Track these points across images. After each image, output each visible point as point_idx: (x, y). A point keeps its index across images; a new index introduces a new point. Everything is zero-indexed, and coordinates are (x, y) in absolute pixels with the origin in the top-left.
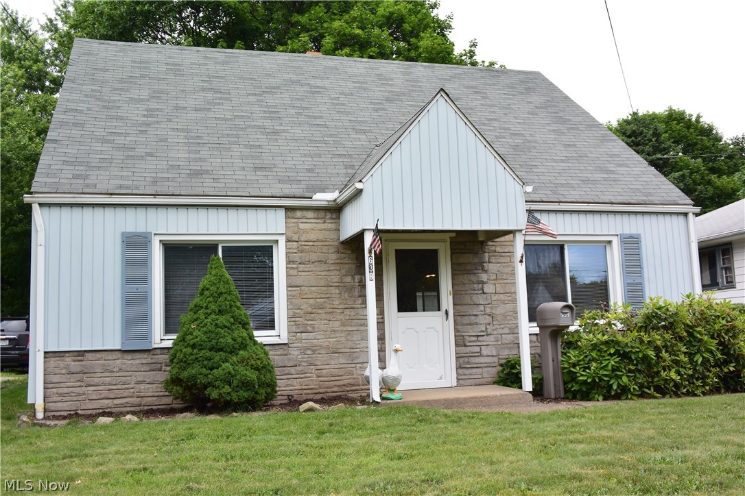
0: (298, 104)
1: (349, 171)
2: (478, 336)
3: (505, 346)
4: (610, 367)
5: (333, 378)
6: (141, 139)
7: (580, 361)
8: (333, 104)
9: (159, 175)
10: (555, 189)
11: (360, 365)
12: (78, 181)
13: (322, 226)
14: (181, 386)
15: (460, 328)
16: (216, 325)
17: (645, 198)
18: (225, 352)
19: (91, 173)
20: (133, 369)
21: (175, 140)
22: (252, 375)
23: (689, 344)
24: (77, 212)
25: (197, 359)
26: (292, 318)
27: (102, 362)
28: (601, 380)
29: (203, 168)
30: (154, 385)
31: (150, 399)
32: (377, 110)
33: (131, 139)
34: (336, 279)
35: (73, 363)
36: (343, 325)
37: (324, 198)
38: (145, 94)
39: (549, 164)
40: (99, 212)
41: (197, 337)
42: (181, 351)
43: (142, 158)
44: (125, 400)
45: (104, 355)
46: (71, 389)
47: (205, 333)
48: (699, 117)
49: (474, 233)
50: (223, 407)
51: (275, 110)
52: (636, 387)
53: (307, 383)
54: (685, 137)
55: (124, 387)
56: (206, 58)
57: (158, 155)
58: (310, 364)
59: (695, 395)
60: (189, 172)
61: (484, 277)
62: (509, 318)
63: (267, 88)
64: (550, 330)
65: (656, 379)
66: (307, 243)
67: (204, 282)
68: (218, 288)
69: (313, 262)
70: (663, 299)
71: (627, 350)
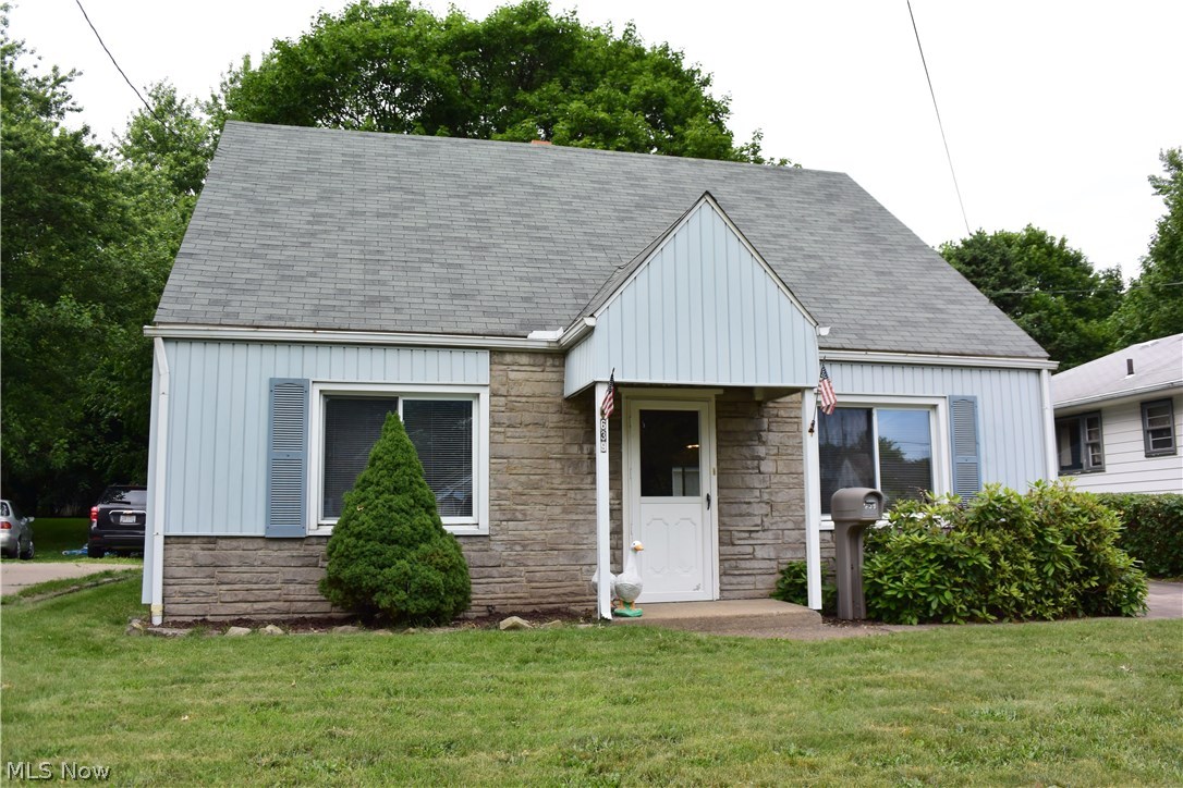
0: (516, 209)
1: (580, 301)
2: (751, 532)
3: (786, 546)
4: (928, 577)
5: (549, 585)
6: (303, 253)
7: (889, 568)
8: (563, 210)
9: (323, 302)
10: (861, 332)
11: (587, 567)
12: (216, 309)
13: (539, 376)
14: (342, 589)
15: (726, 519)
16: (390, 507)
17: (983, 348)
18: (401, 545)
19: (234, 298)
20: (280, 564)
21: (348, 256)
22: (437, 578)
23: (1037, 549)
24: (212, 349)
25: (363, 553)
26: (495, 501)
27: (240, 552)
28: (916, 596)
29: (383, 294)
30: (308, 586)
31: (302, 604)
32: (622, 220)
33: (290, 253)
34: (557, 448)
35: (201, 552)
36: (565, 511)
37: (543, 337)
38: (312, 194)
39: (854, 298)
40: (240, 350)
41: (364, 524)
42: (342, 541)
43: (301, 279)
44: (269, 605)
45: (242, 543)
46: (198, 587)
47: (375, 518)
48: (1063, 241)
49: (749, 390)
50: (397, 619)
51: (484, 217)
52: (964, 607)
53: (514, 590)
54: (1045, 267)
55: (267, 586)
56: (396, 147)
57: (324, 275)
58: (519, 565)
59: (1045, 619)
60: (362, 298)
61: (761, 451)
62: (793, 508)
63: (474, 187)
64: (849, 525)
65: (991, 597)
66: (518, 399)
67: (376, 449)
68: (394, 458)
69: (527, 425)
70: (1003, 487)
71: (953, 556)
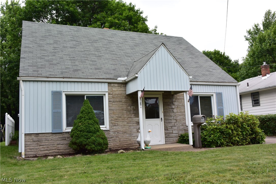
0: (105, 46)
1: (127, 70)
2: (172, 127)
3: (180, 130)
4: (217, 136)
5: (124, 142)
6: (54, 58)
7: (207, 134)
8: (117, 47)
9: (63, 71)
10: (195, 77)
11: (133, 137)
12: (35, 72)
13: (120, 89)
14: (76, 145)
15: (166, 124)
16: (89, 123)
17: (223, 81)
18: (92, 133)
19: (39, 70)
20: (56, 140)
21: (66, 58)
22: (102, 141)
23: (241, 128)
24: (36, 84)
25: (82, 135)
26: (110, 121)
27: (45, 137)
28: (215, 140)
29: (78, 68)
30: (63, 145)
31: (62, 150)
32: (132, 49)
33: (51, 58)
34: (125, 107)
35: (35, 138)
36: (128, 123)
37: (121, 79)
38: (52, 42)
39: (191, 69)
40: (43, 84)
41: (82, 128)
42: (76, 133)
43: (55, 65)
44: (53, 151)
45: (45, 135)
46: (34, 147)
47: (85, 126)
48: (224, 53)
49: (170, 92)
50: (92, 152)
51: (98, 48)
52: (226, 143)
53: (116, 144)
54: (220, 60)
55: (53, 146)
56: (70, 29)
57: (61, 63)
58: (117, 137)
59: (243, 145)
60: (73, 70)
61: (173, 107)
62: (181, 120)
63: (93, 40)
64: (197, 124)
65: (232, 140)
66: (115, 95)
67: (82, 108)
68: (88, 111)
69: (117, 102)
70: (233, 114)
71: (223, 131)
